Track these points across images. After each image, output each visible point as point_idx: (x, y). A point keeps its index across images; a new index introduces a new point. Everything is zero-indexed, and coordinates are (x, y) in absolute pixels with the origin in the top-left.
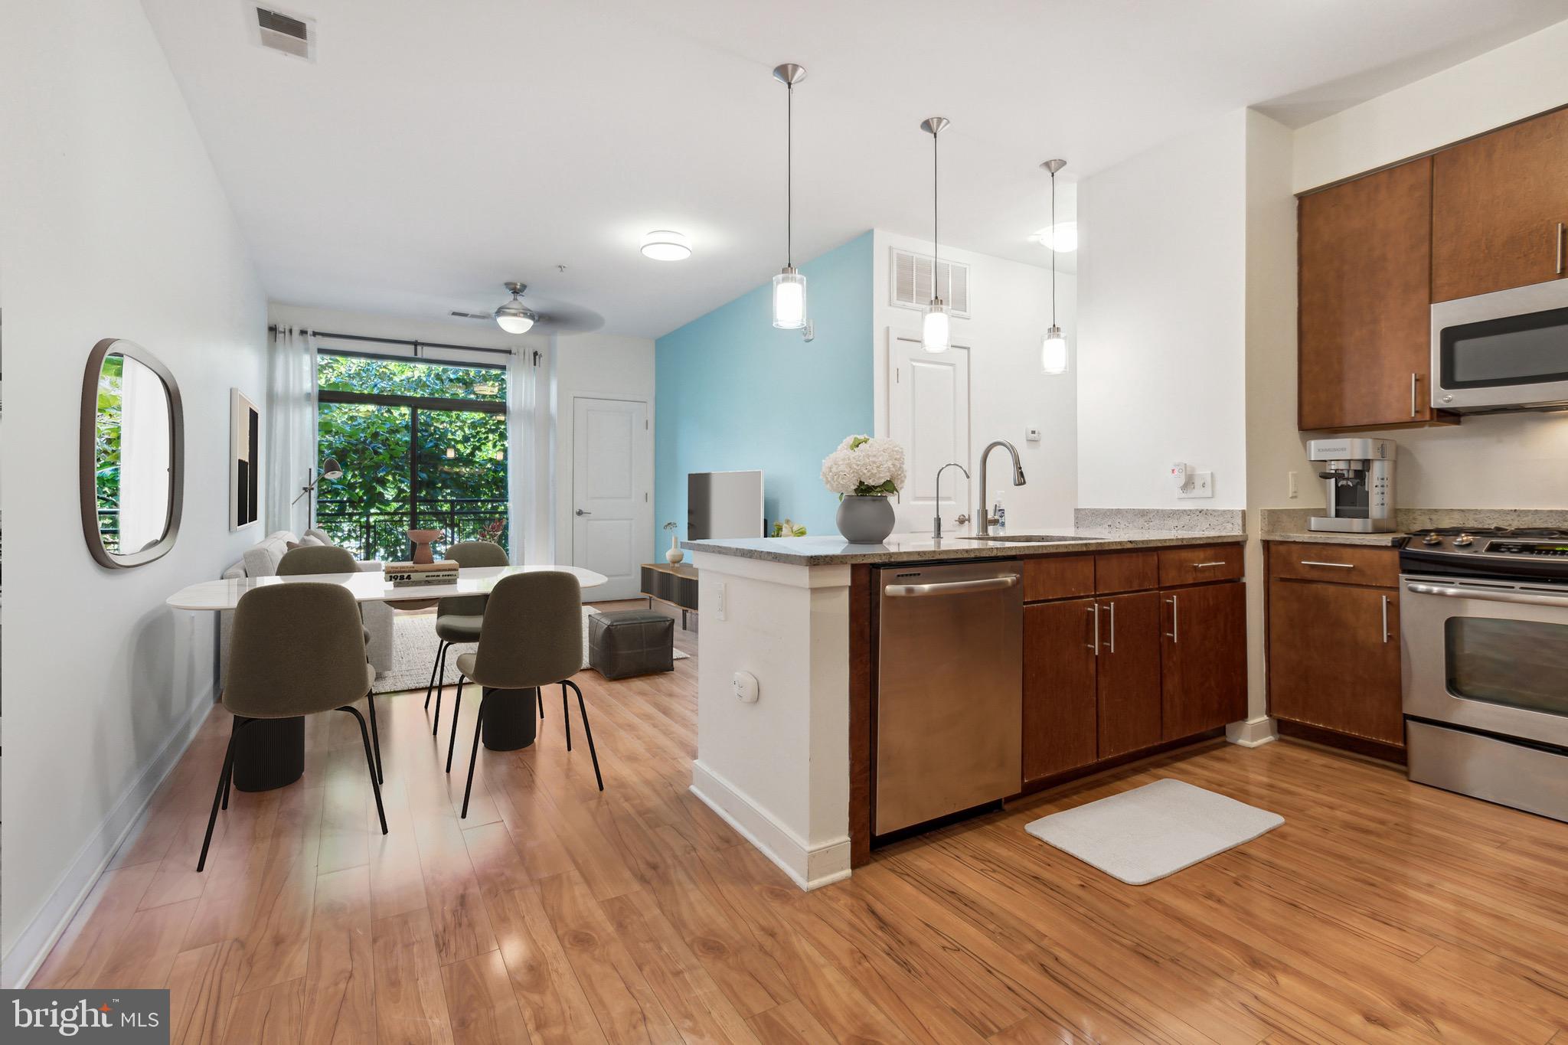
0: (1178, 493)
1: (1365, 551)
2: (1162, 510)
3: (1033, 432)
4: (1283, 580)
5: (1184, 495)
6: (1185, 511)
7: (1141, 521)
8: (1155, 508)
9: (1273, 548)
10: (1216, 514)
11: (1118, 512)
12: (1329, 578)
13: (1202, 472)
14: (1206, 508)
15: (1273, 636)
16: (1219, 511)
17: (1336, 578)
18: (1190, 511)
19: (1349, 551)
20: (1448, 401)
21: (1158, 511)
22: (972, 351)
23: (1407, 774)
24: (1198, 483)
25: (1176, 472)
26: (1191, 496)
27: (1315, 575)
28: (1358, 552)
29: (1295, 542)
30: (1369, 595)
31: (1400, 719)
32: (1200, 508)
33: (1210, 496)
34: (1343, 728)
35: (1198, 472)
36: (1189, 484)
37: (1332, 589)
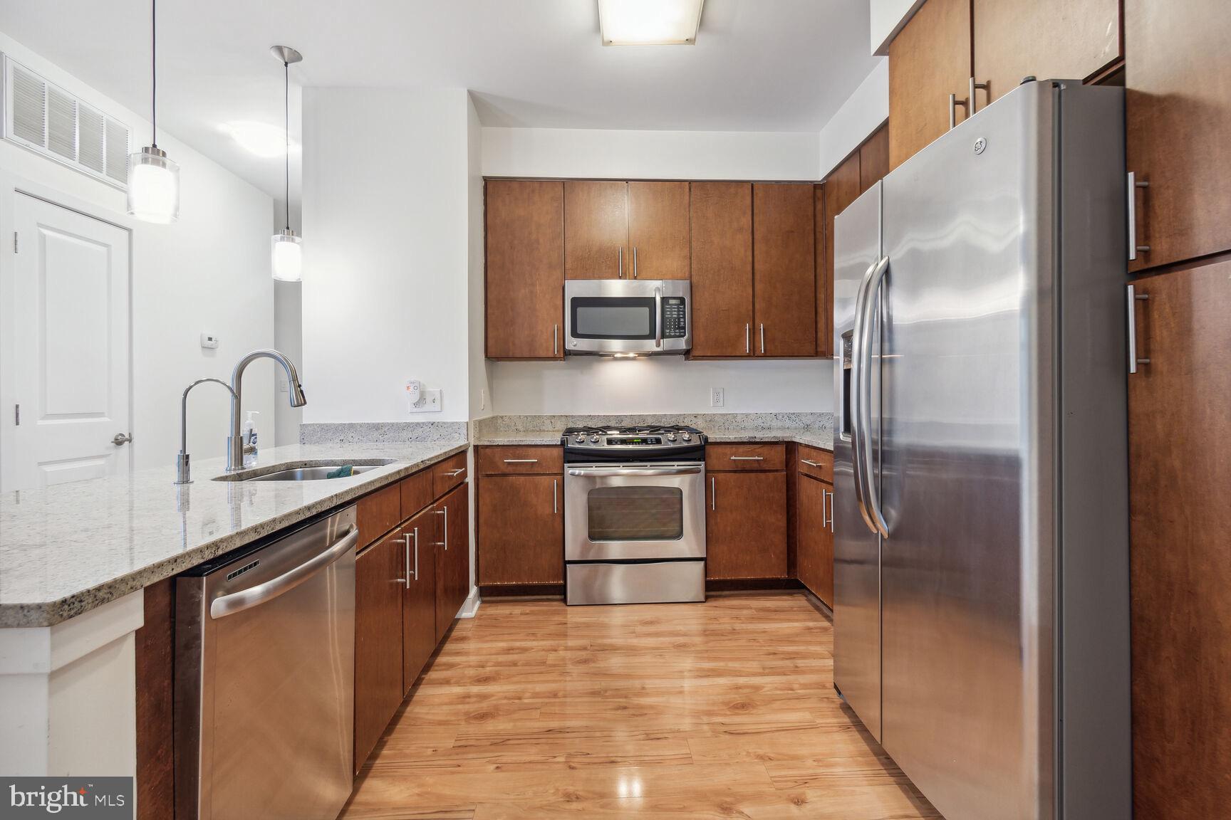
0: (410, 407)
1: (543, 449)
2: (397, 424)
3: (210, 339)
4: (488, 476)
5: (415, 410)
6: (418, 423)
7: (376, 434)
8: (389, 422)
9: (482, 451)
10: (445, 426)
11: (351, 426)
12: (518, 471)
13: (432, 389)
14: (438, 421)
15: (481, 521)
16: (447, 423)
17: (523, 470)
18: (423, 423)
19: (533, 449)
20: (575, 346)
21: (393, 424)
22: (135, 233)
23: (565, 600)
24: (429, 399)
25: (411, 388)
26: (421, 410)
27: (510, 469)
28: (539, 450)
29: (498, 446)
30: (544, 481)
31: (561, 564)
32: (432, 421)
33: (440, 410)
34: (528, 581)
35: (429, 389)
36: (422, 400)
37: (522, 478)
